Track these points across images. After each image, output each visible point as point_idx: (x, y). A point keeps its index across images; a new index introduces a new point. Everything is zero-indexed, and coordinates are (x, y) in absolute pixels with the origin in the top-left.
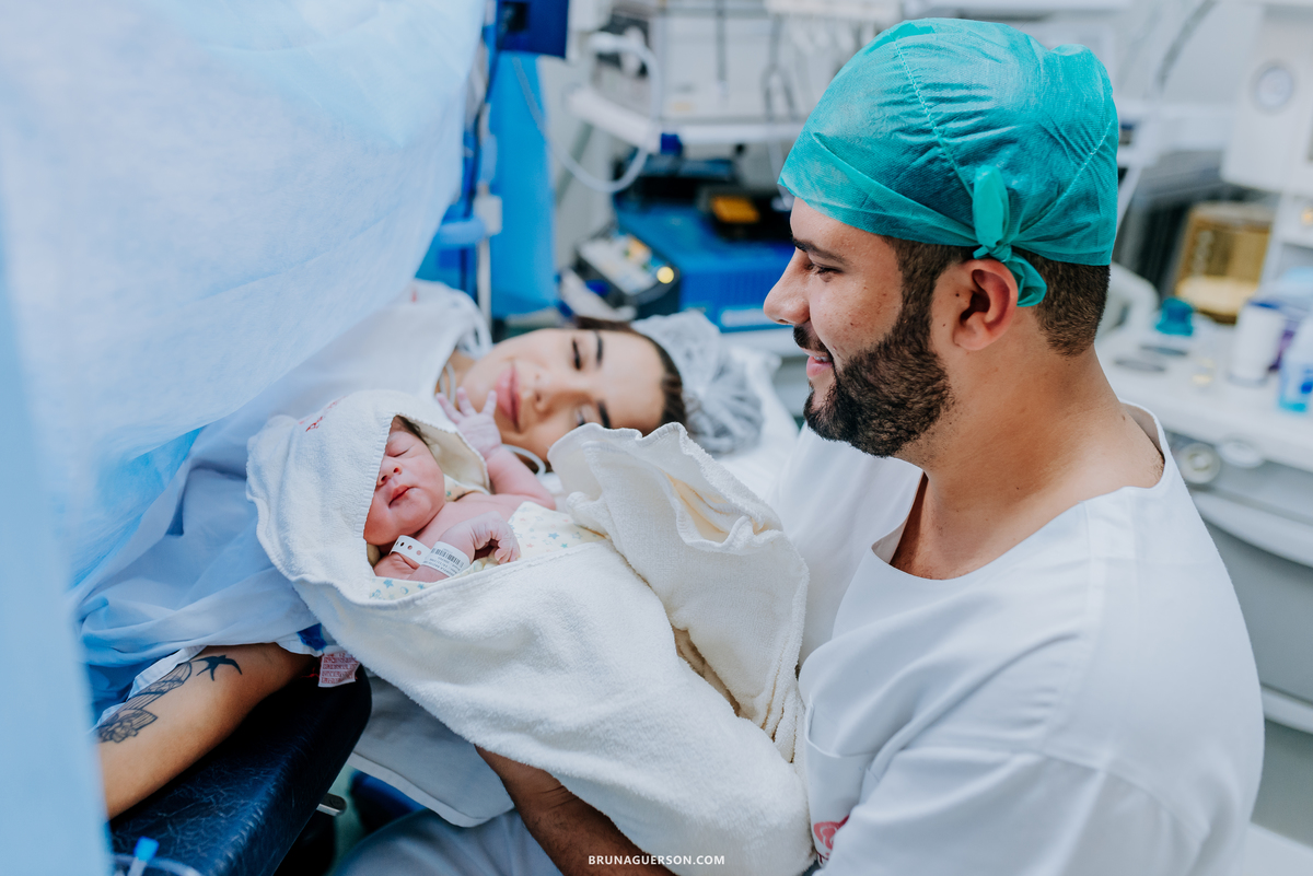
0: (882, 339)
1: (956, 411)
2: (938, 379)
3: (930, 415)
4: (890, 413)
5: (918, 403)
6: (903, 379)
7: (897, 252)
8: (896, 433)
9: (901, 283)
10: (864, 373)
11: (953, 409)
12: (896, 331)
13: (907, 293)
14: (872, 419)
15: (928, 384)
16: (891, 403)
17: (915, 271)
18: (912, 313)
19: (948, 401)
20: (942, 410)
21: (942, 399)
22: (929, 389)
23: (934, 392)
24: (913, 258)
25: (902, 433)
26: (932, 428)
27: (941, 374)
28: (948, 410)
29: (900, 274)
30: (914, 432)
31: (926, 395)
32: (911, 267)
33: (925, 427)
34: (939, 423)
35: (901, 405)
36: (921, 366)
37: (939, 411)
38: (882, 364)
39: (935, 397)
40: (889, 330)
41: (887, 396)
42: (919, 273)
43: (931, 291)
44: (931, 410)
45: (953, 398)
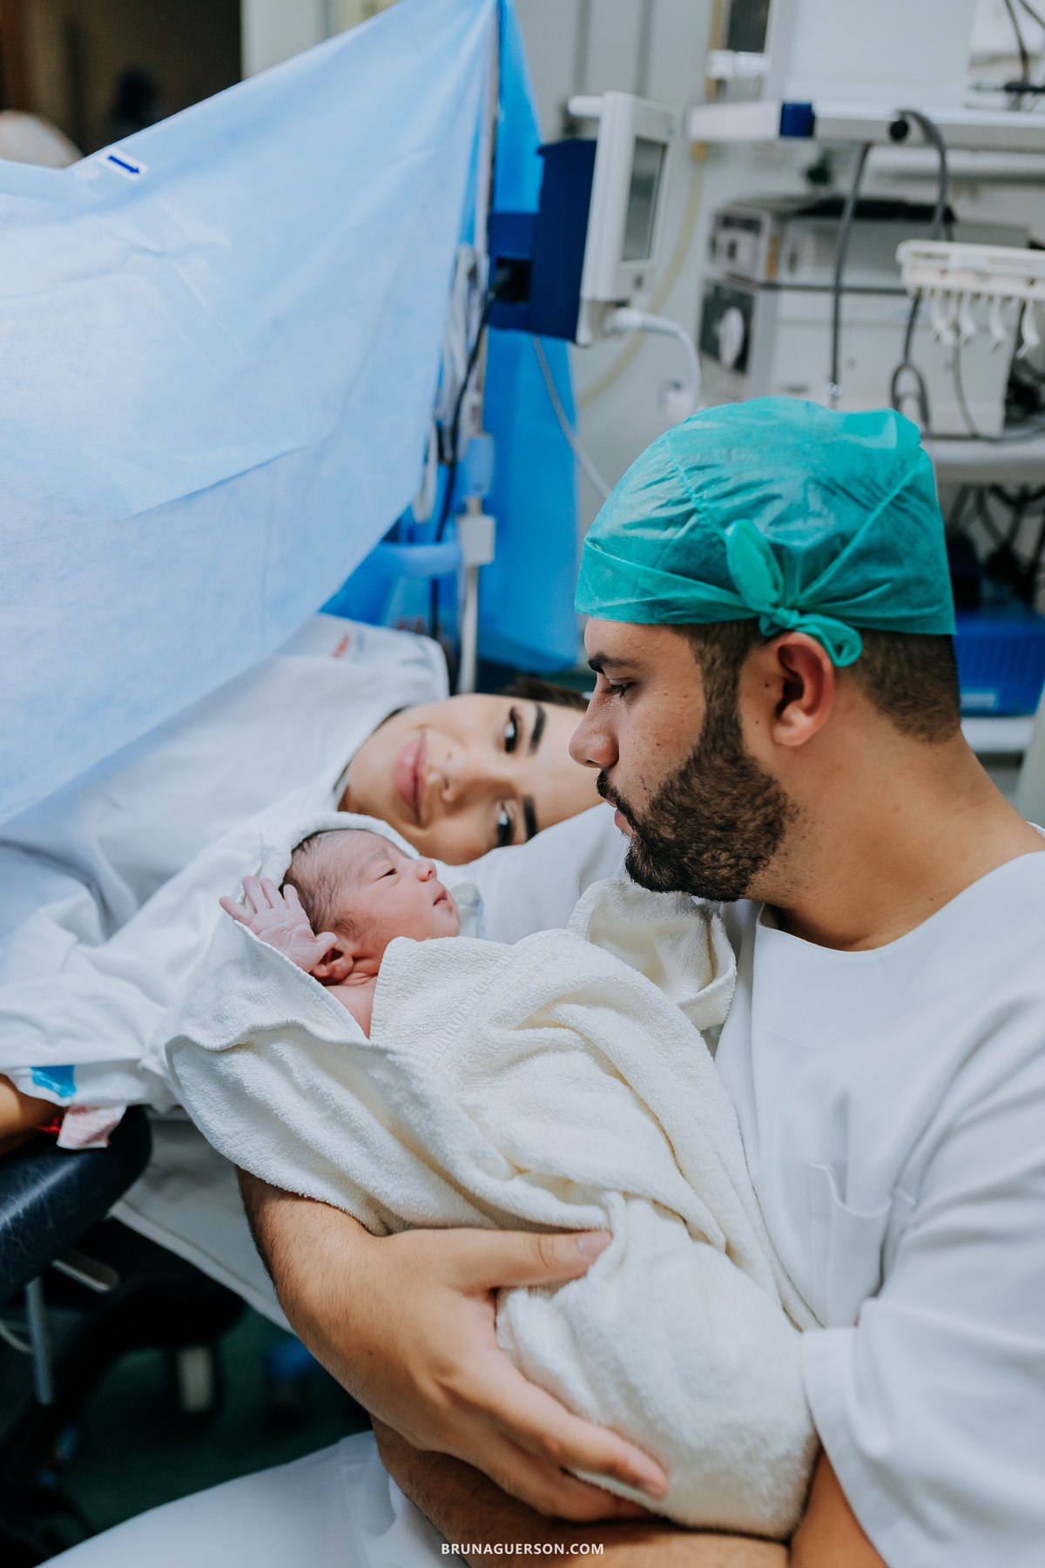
0: (690, 752)
1: (805, 821)
2: (767, 787)
3: (773, 830)
4: (719, 840)
5: (751, 821)
6: (723, 794)
7: (691, 643)
8: (737, 865)
9: (700, 678)
10: (677, 799)
11: (799, 820)
12: (703, 739)
13: (709, 690)
14: (700, 853)
15: (755, 795)
16: (720, 828)
17: (713, 662)
18: (718, 712)
19: (789, 810)
20: (786, 822)
21: (781, 809)
22: (759, 801)
23: (767, 802)
24: (708, 647)
25: (745, 862)
26: (782, 847)
27: (770, 782)
28: (792, 820)
29: (698, 667)
30: (761, 858)
31: (758, 808)
32: (709, 658)
33: (772, 846)
34: (788, 838)
35: (730, 826)
36: (741, 775)
37: (781, 824)
38: (695, 781)
39: (770, 809)
40: (696, 740)
41: (708, 818)
42: (718, 663)
43: (735, 683)
44: (771, 824)
45: (794, 806)
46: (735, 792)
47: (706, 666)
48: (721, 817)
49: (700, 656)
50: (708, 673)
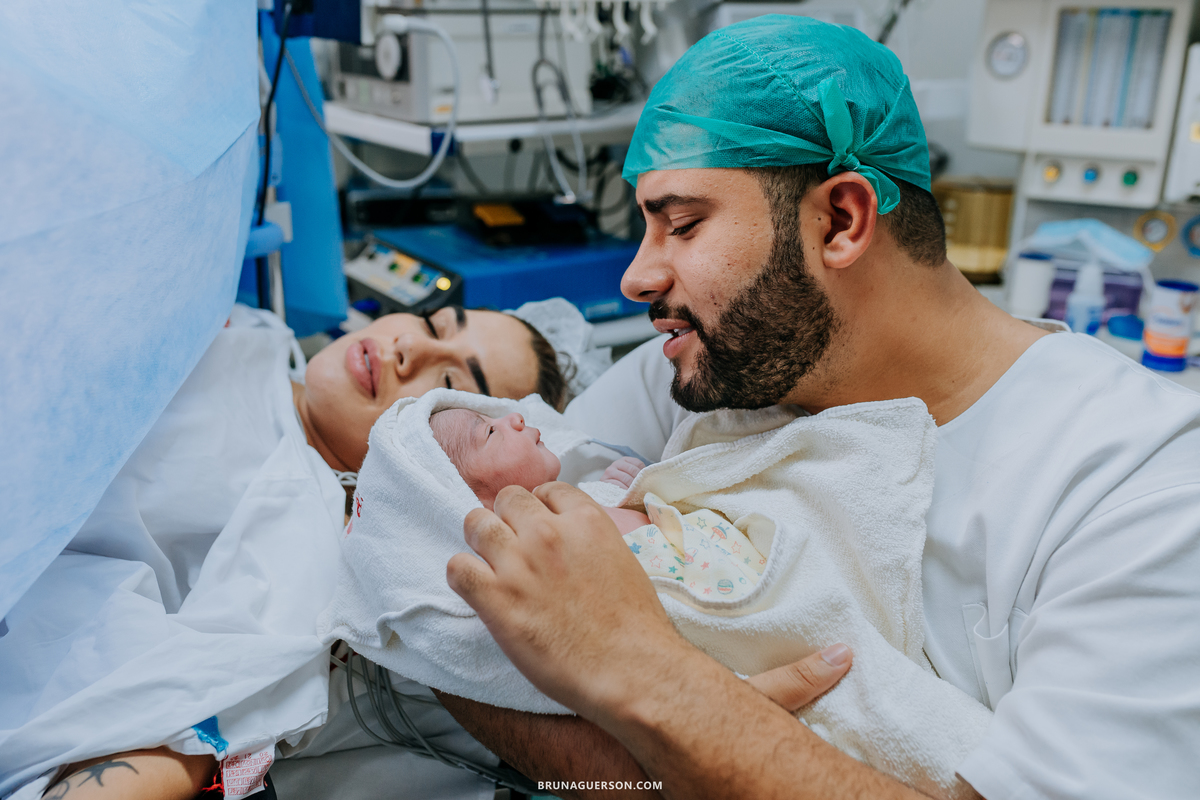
0: (759, 271)
1: (845, 332)
2: (820, 302)
3: (821, 340)
4: (780, 349)
5: (806, 330)
6: (788, 308)
8: (789, 370)
9: (769, 210)
10: (746, 312)
11: (840, 331)
12: (772, 260)
13: (776, 220)
14: (761, 363)
15: (812, 309)
16: (782, 338)
17: (779, 197)
18: (784, 238)
19: (834, 323)
20: (831, 333)
21: (829, 322)
22: (814, 314)
23: (820, 316)
24: (775, 185)
25: (796, 368)
26: (826, 354)
27: (822, 298)
28: (836, 332)
29: (767, 201)
30: (808, 363)
31: (813, 321)
32: (775, 194)
33: (818, 354)
34: (831, 347)
35: (789, 337)
36: (803, 291)
37: (828, 335)
38: (764, 297)
39: (821, 321)
40: (765, 262)
41: (774, 329)
42: (783, 198)
43: (797, 215)
44: (820, 335)
45: (838, 319)
46: (797, 306)
47: (773, 200)
48: (784, 329)
49: (768, 192)
50: (775, 206)
